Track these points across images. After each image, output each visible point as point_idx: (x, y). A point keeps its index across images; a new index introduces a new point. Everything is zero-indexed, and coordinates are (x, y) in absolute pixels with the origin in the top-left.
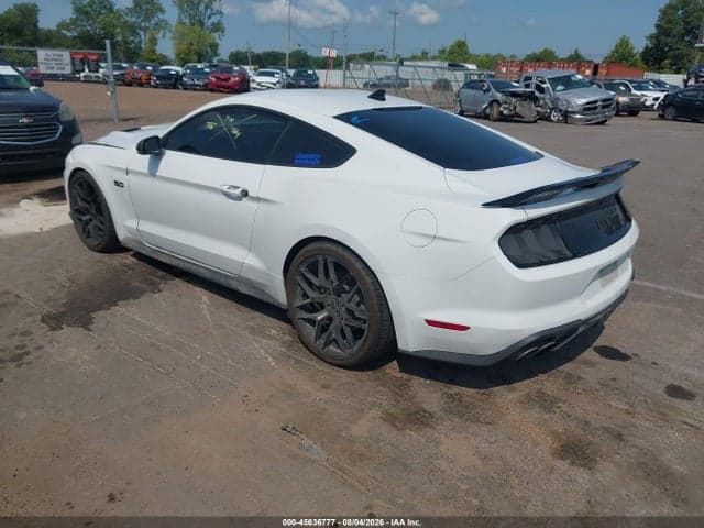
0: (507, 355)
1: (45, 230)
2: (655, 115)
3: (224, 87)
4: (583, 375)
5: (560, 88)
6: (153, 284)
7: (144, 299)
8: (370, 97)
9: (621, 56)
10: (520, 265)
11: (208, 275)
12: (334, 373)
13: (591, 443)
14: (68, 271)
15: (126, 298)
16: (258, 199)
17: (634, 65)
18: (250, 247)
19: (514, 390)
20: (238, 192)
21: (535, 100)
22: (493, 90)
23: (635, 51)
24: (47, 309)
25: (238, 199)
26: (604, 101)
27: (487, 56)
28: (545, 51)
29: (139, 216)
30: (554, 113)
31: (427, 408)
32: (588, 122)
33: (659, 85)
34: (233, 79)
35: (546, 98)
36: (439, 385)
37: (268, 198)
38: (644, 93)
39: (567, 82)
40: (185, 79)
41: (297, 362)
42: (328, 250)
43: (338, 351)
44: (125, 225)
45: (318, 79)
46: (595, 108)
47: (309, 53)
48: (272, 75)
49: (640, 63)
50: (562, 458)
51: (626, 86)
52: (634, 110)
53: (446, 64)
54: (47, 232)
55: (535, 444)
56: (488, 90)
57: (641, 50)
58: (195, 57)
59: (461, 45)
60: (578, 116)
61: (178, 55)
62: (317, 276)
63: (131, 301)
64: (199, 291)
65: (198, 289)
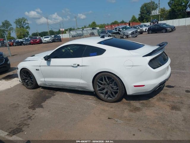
0: (154, 90)
1: (12, 87)
2: (147, 33)
3: (36, 43)
4: (167, 92)
5: (124, 30)
6: (52, 94)
7: (52, 98)
8: (101, 38)
9: (134, 20)
10: (154, 68)
11: (68, 88)
12: (111, 104)
13: (177, 106)
14: (27, 95)
15: (48, 99)
16: (82, 66)
17: (137, 22)
18: (81, 78)
19: (154, 99)
20: (77, 65)
21: (119, 33)
22: (108, 33)
23: (137, 19)
24: (28, 105)
25: (76, 67)
26: (135, 31)
27: (101, 25)
28: (115, 21)
29: (44, 77)
30: (124, 36)
31: (137, 107)
32: (133, 37)
33: (145, 26)
34: (37, 41)
35: (121, 33)
36: (137, 101)
37: (85, 65)
38: (143, 28)
39: (126, 28)
40: (24, 42)
41: (101, 104)
42: (105, 74)
43: (111, 99)
44: (40, 80)
45: (60, 37)
46: (134, 33)
47: (54, 31)
48: (48, 38)
49: (139, 21)
50: (173, 110)
51: (138, 27)
52: (141, 32)
53: (91, 28)
54: (13, 87)
55: (166, 108)
56: (107, 33)
57: (138, 18)
58: (23, 36)
59: (94, 23)
60: (130, 36)
61: (18, 36)
62: (103, 81)
63: (49, 99)
64: (65, 93)
65: (64, 93)
